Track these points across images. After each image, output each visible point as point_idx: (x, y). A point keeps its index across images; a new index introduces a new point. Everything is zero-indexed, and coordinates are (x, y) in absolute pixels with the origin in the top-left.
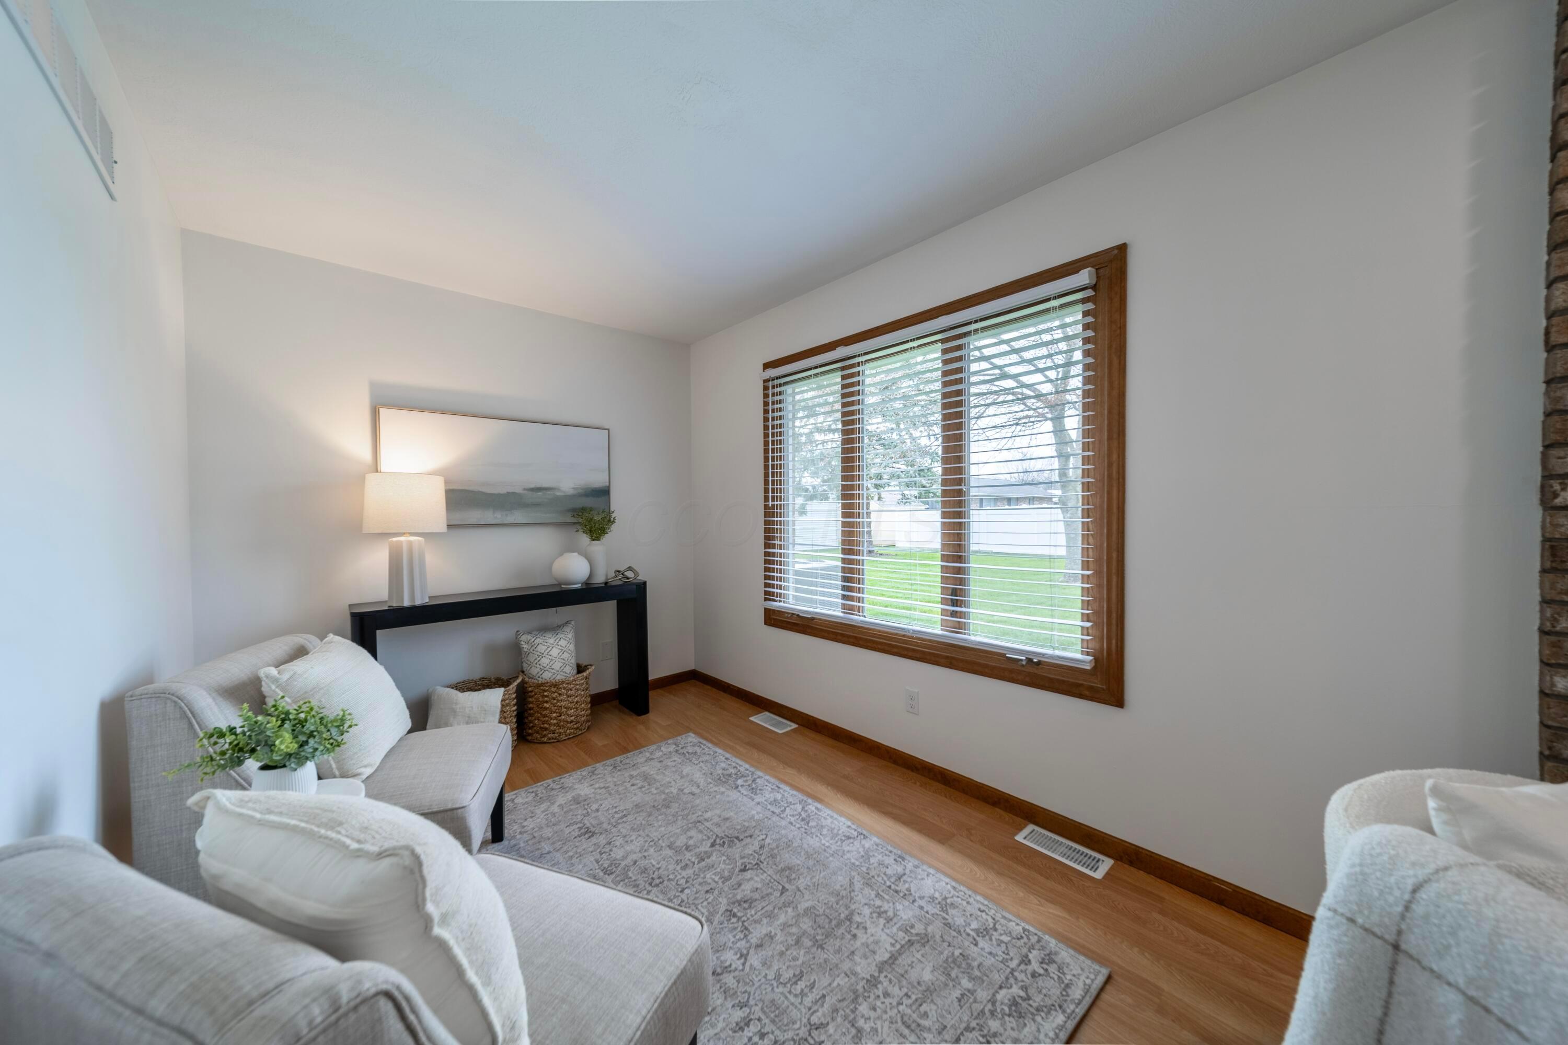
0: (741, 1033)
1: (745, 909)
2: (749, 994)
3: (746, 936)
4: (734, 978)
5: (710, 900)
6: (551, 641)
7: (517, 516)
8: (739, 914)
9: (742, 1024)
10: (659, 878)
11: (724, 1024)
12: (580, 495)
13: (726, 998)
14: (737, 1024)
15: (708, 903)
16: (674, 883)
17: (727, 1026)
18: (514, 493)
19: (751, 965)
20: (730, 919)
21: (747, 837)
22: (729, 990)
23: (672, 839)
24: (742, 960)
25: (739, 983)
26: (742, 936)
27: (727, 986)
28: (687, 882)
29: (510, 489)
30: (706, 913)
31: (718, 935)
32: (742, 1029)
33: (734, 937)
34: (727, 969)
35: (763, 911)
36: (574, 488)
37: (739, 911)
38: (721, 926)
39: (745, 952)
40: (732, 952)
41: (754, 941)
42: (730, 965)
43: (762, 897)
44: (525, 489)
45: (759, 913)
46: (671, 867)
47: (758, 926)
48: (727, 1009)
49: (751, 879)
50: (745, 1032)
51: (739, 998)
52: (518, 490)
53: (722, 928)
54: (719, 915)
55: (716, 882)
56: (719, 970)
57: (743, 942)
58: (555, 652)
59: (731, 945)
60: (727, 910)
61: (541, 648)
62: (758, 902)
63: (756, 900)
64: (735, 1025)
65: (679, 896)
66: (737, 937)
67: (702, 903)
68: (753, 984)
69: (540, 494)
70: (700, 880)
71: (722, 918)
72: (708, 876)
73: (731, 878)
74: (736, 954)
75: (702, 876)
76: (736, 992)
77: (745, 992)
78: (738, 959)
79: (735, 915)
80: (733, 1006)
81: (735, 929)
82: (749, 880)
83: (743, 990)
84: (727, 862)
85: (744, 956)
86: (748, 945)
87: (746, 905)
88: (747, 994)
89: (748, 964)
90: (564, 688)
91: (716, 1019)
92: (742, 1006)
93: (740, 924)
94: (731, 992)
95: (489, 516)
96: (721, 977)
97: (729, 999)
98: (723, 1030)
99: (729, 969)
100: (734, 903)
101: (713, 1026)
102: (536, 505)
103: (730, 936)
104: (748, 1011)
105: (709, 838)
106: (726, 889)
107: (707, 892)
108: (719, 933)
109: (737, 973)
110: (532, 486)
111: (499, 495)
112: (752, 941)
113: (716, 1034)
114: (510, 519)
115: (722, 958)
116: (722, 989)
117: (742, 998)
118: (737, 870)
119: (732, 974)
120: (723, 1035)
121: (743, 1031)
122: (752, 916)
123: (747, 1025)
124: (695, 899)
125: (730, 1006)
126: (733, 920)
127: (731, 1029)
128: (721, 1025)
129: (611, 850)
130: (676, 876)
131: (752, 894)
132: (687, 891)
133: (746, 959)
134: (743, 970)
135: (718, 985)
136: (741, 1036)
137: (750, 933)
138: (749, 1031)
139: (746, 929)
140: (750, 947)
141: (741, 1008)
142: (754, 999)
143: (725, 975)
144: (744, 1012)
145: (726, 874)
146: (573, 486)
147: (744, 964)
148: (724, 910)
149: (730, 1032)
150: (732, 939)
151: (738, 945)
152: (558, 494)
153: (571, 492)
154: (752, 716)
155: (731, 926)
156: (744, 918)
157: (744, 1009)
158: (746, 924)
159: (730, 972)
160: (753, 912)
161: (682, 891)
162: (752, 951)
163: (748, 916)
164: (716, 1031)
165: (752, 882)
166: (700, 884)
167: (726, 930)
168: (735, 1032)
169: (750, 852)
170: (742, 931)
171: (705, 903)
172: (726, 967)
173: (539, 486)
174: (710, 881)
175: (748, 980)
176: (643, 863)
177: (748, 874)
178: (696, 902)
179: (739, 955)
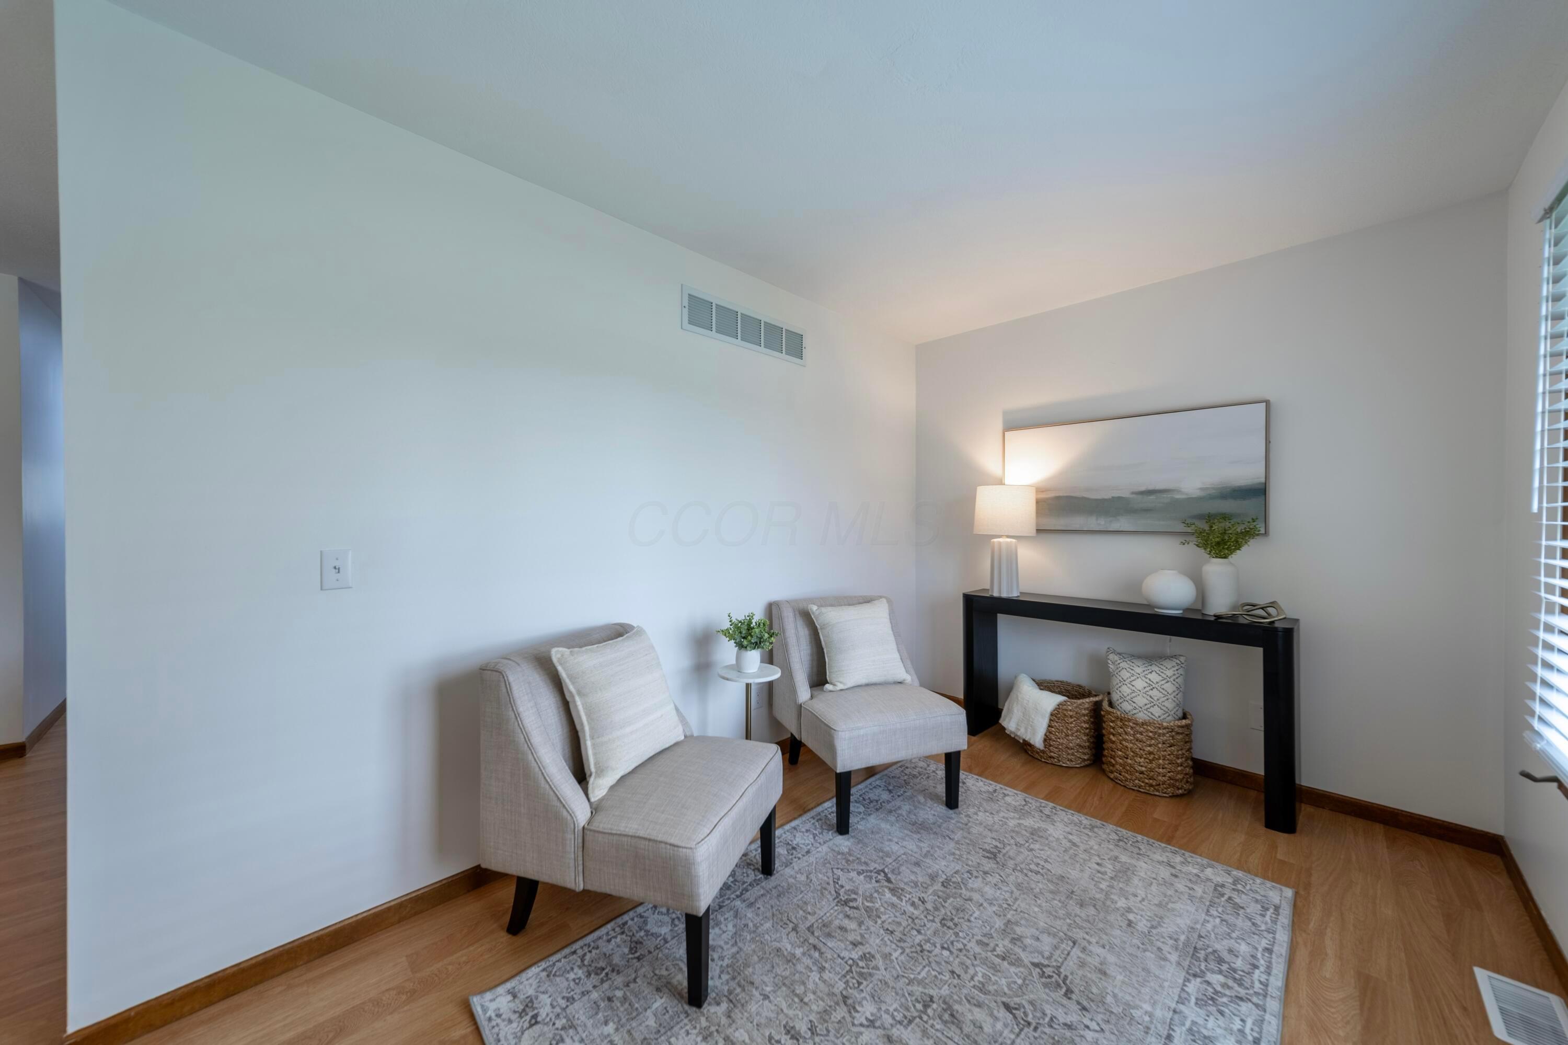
0: (784, 1032)
1: (940, 1017)
2: (827, 1035)
3: (900, 1023)
4: (844, 1018)
5: (940, 977)
6: (1139, 670)
7: (1123, 523)
8: (930, 1011)
9: (793, 1032)
10: (956, 925)
11: (792, 1016)
12: (1212, 498)
13: (819, 1013)
14: (793, 1028)
15: (936, 976)
16: (953, 938)
17: (791, 1019)
18: (1119, 498)
19: (861, 1033)
20: (919, 1002)
21: (1078, 1003)
22: (828, 1015)
23: (1023, 922)
24: (865, 1022)
25: (838, 1023)
26: (898, 1019)
27: (833, 1012)
28: (960, 950)
29: (1116, 494)
30: (920, 977)
31: (893, 994)
32: (788, 1032)
33: (896, 1010)
34: (852, 1009)
35: (945, 1039)
36: (1201, 489)
37: (934, 1010)
38: (907, 995)
39: (878, 1024)
40: (875, 1011)
41: (896, 1032)
42: (857, 1011)
43: (968, 1036)
44: (1133, 493)
45: (939, 1034)
46: (976, 931)
47: (919, 1035)
48: (807, 1016)
49: (996, 1019)
50: (786, 1037)
51: (820, 1026)
52: (1126, 494)
53: (904, 995)
54: (921, 989)
55: (972, 978)
56: (850, 1001)
57: (890, 1021)
58: (1140, 684)
59: (883, 1009)
60: (931, 998)
61: (1125, 674)
62: (958, 1031)
63: (961, 1029)
64: (792, 1025)
65: (935, 947)
66: (895, 1014)
67: (933, 970)
68: (838, 1038)
69: (1152, 497)
70: (968, 962)
71: (918, 993)
72: (978, 969)
73: (985, 994)
74: (872, 1014)
75: (975, 963)
76: (827, 1022)
77: (828, 1031)
78: (866, 1018)
79: (926, 1006)
80: (811, 1021)
81: (908, 1009)
82: (992, 1015)
83: (830, 1028)
84: (1015, 987)
85: (871, 1023)
86: (887, 1025)
87: (946, 1017)
88: (825, 1032)
89: (862, 1029)
90: (1132, 728)
91: (796, 1008)
92: (812, 1030)
93: (916, 1014)
94: (827, 1017)
95: (1093, 522)
96: (842, 1005)
97: (818, 1016)
98: (786, 1016)
99: (852, 1011)
100: (945, 1002)
101: (790, 1006)
102: (1147, 510)
103: (895, 1005)
104: (807, 1037)
105: (1049, 958)
106: (965, 991)
107: (953, 972)
108: (897, 994)
109: (849, 1019)
110: (1143, 489)
111: (1104, 500)
112: (894, 1030)
113: (782, 1010)
114: (1115, 526)
115: (864, 1002)
116: (828, 1008)
117: (820, 1029)
118: (1004, 999)
119: (847, 1016)
120: (781, 1016)
121: (786, 1034)
122: (933, 1026)
123: (793, 1037)
124: (938, 963)
125: (811, 1018)
126: (919, 1006)
127: (787, 1023)
128: (791, 1013)
129: (976, 877)
130: (965, 938)
131: (969, 1023)
132: (946, 953)
133: (868, 1026)
134: (853, 1024)
135: (833, 1004)
136: (781, 1034)
137: (906, 1027)
138: (786, 1040)
139: (910, 1022)
140: (885, 1029)
141: (809, 1029)
142: (821, 1041)
143: (845, 1009)
144: (806, 1032)
145: (991, 988)
146: (1199, 485)
147: (862, 1025)
148: (931, 994)
149: (784, 1022)
150: (891, 1009)
151: (885, 1016)
152: (1178, 496)
153: (1197, 493)
154: (1497, 968)
155: (910, 1004)
156: (925, 1018)
157: (809, 1033)
158: (918, 1020)
159: (850, 1012)
160: (938, 1027)
161: (943, 948)
162: (880, 1032)
163: (931, 1022)
164: (785, 1010)
165: (989, 1020)
166: (962, 964)
167: (903, 1000)
168: (785, 1027)
169: (1048, 1012)
170: (906, 1017)
171: (934, 973)
172: (854, 1008)
173: (1151, 487)
174: (971, 971)
175: (842, 1031)
176: (971, 906)
177: (1002, 1013)
178: (933, 965)
179: (871, 1018)
